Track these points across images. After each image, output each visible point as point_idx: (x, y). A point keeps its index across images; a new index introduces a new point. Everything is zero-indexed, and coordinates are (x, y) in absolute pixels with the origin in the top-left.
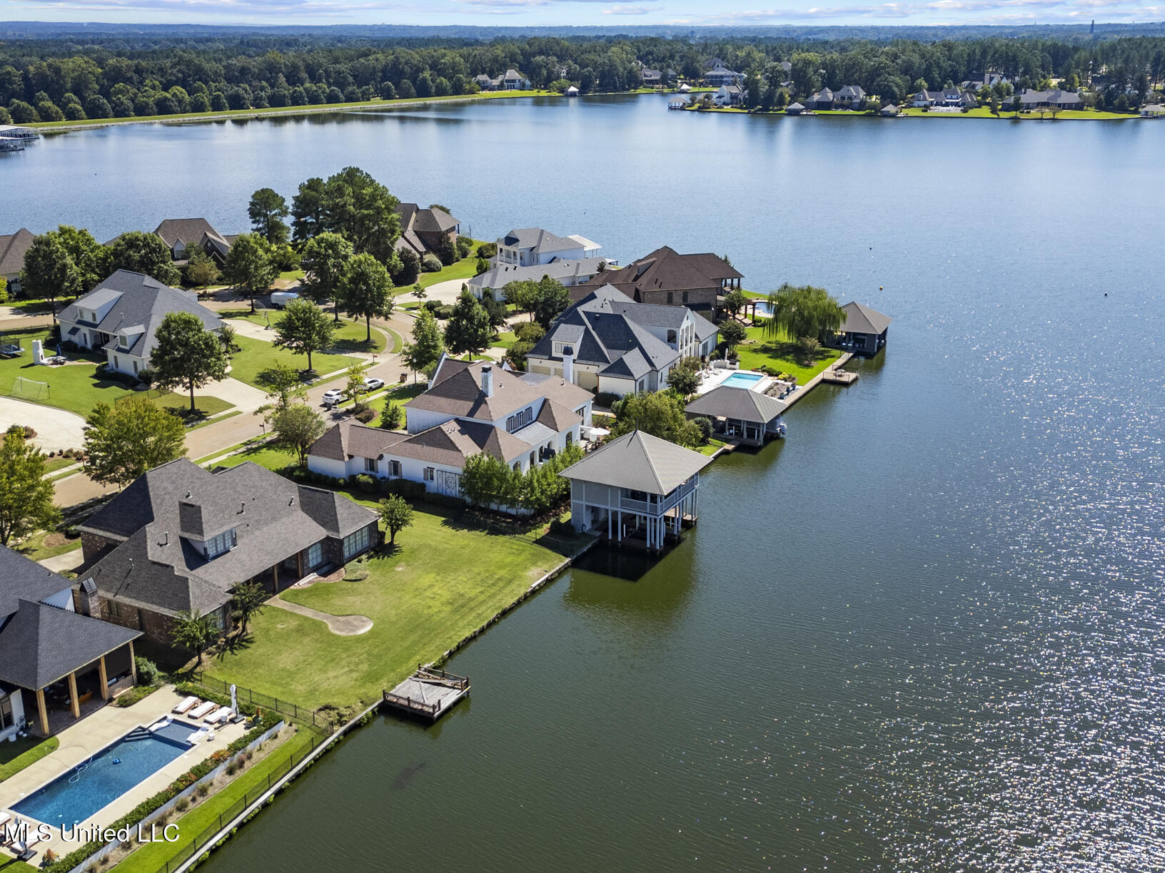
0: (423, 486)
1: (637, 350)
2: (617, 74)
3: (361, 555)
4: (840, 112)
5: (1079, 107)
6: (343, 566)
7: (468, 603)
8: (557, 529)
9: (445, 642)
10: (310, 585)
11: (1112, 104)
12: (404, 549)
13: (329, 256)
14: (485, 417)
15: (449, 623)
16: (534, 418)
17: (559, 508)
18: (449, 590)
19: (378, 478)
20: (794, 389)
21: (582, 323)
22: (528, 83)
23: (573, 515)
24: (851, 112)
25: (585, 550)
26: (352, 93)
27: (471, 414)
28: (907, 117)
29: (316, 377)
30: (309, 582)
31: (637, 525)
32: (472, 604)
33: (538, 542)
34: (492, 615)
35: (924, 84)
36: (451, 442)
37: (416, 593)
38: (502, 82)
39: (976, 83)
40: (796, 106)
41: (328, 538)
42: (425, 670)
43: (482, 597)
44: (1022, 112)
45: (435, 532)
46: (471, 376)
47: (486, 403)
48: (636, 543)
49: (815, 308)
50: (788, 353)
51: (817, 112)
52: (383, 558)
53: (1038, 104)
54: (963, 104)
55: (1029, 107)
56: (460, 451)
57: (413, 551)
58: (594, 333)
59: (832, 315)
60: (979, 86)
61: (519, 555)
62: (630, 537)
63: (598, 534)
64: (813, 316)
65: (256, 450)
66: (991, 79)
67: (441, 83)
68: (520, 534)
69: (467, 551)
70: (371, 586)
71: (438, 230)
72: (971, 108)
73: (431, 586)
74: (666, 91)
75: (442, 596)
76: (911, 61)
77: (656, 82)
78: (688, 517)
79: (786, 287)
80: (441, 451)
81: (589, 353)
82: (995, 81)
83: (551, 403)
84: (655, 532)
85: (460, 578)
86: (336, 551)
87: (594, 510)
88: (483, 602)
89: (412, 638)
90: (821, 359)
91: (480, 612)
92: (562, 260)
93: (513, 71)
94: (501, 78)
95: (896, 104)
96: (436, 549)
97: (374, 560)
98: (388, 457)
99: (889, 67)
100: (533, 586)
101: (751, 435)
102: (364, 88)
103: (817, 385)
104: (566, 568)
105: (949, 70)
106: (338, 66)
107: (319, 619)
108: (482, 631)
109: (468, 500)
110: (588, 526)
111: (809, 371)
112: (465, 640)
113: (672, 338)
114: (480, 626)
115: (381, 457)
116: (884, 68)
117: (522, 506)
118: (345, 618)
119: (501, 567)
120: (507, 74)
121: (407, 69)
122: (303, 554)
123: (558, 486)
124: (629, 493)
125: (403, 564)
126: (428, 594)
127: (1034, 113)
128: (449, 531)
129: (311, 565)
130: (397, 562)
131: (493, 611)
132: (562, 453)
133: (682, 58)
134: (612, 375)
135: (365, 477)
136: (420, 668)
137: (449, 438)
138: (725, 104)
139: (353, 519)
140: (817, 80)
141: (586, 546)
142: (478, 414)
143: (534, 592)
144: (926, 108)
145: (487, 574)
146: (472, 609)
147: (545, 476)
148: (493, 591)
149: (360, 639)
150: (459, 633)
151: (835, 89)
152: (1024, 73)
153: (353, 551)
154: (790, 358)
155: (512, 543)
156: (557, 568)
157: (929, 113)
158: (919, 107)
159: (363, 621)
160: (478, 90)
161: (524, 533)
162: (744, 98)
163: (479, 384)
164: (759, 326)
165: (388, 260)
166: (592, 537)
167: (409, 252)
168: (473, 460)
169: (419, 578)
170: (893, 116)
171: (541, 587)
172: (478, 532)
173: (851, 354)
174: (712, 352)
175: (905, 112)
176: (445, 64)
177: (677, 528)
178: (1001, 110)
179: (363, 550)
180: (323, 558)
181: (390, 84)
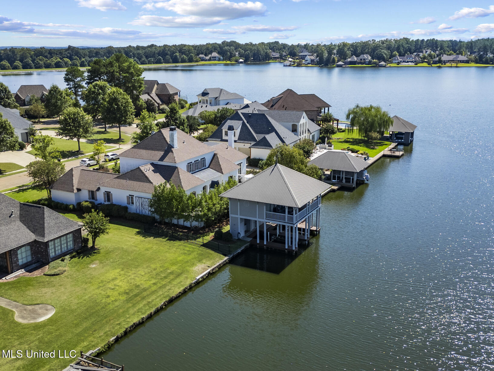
0: (126, 208)
1: (274, 133)
2: (261, 54)
3: (66, 255)
4: (360, 65)
5: (467, 62)
6: (48, 263)
7: (142, 293)
8: (219, 236)
9: (113, 328)
10: (15, 279)
11: (482, 61)
12: (101, 251)
13: (99, 94)
14: (171, 161)
15: (121, 311)
16: (207, 165)
17: (222, 223)
18: (128, 282)
19: (96, 204)
20: (368, 159)
21: (240, 119)
22: (222, 58)
23: (231, 228)
24: (365, 65)
25: (239, 251)
26: (144, 61)
27: (162, 159)
28: (390, 67)
29: (82, 154)
30: (16, 277)
31: (278, 233)
32: (145, 294)
33: (204, 245)
34: (160, 303)
35: (397, 53)
36: (146, 177)
37: (101, 285)
38: (210, 58)
39: (420, 53)
40: (340, 63)
41: (35, 241)
42: (87, 357)
43: (154, 288)
44: (442, 64)
45: (129, 239)
46: (163, 135)
47: (172, 152)
48: (278, 246)
49: (376, 116)
50: (361, 143)
51: (350, 66)
52: (82, 258)
53: (449, 61)
54: (415, 61)
55: (445, 62)
56: (152, 183)
57: (108, 252)
58: (248, 125)
59: (385, 121)
60: (421, 55)
61: (190, 254)
62: (273, 241)
63: (249, 239)
64: (375, 121)
65: (23, 190)
66: (426, 52)
67: (184, 57)
68: (192, 239)
69: (149, 252)
70: (66, 279)
71: (168, 93)
72: (418, 63)
73: (114, 279)
74: (282, 61)
75: (121, 287)
76: (390, 45)
77: (278, 58)
78: (314, 228)
79: (357, 106)
80: (138, 183)
81: (245, 136)
82: (428, 53)
83: (218, 156)
84: (292, 238)
85: (139, 273)
86: (42, 252)
87: (247, 222)
88: (153, 292)
89: (85, 325)
90: (380, 146)
91: (150, 300)
92: (232, 104)
93: (215, 53)
94: (210, 56)
95: (385, 62)
96: (126, 251)
97: (76, 260)
98: (103, 189)
99: (381, 46)
100: (198, 278)
101: (348, 180)
102: (149, 59)
103: (380, 158)
104: (224, 265)
105: (407, 48)
106: (138, 51)
107: (9, 308)
108: (150, 317)
109: (157, 217)
110: (242, 234)
111: (374, 151)
112: (132, 326)
113: (294, 130)
114: (148, 313)
115: (99, 189)
116: (379, 47)
117: (194, 220)
118: (33, 307)
119: (173, 264)
120: (213, 54)
121: (169, 53)
122: (13, 253)
123: (221, 206)
124: (272, 208)
125: (97, 262)
126: (110, 286)
127: (448, 64)
128: (140, 238)
129: (20, 262)
130: (93, 261)
131: (161, 300)
132: (224, 184)
133: (288, 49)
134: (258, 147)
135: (87, 203)
136: (82, 356)
137: (145, 175)
138: (308, 63)
139: (59, 227)
140: (349, 53)
141: (240, 248)
142: (166, 159)
143: (198, 283)
144: (398, 63)
145: (161, 270)
146: (143, 298)
147: (211, 198)
148: (164, 283)
149: (37, 327)
150: (128, 320)
151: (357, 56)
152: (441, 50)
153: (58, 252)
154: (362, 145)
155: (185, 246)
156: (218, 264)
157: (400, 65)
158: (395, 63)
159: (47, 310)
160: (200, 61)
161: (195, 239)
162: (317, 61)
163: (168, 140)
164: (341, 132)
165: (137, 102)
166: (245, 242)
167: (151, 101)
168: (159, 187)
169: (106, 273)
170: (385, 67)
171: (204, 279)
172: (161, 239)
173: (396, 144)
174: (317, 141)
175: (389, 65)
176: (185, 49)
177: (307, 235)
178: (432, 64)
179: (68, 251)
180: (32, 258)
181: (161, 57)
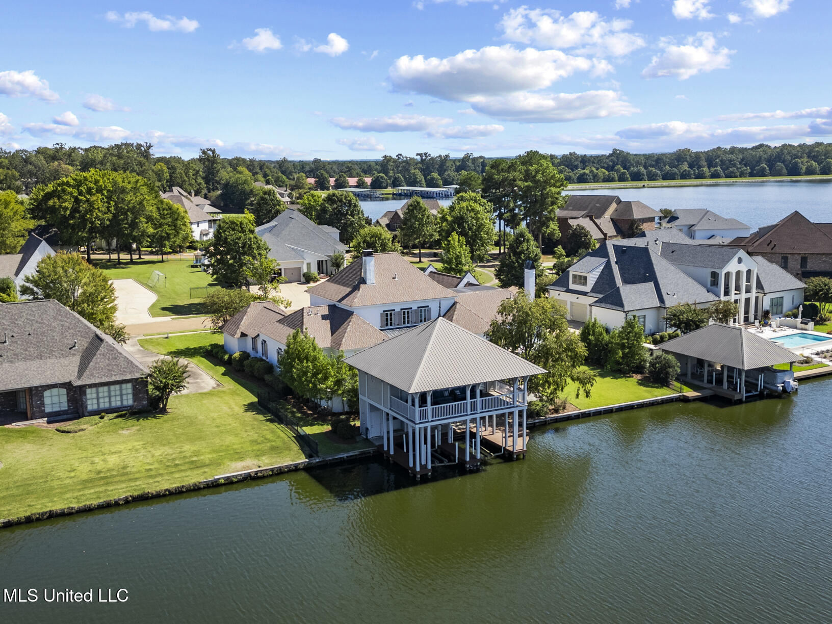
1: (652, 284)
6: (81, 417)
7: (117, 476)
10: (23, 427)
21: (606, 256)
23: (361, 415)
27: (342, 299)
33: (299, 438)
36: (302, 323)
41: (69, 383)
52: (129, 420)
57: (169, 420)
58: (615, 266)
63: (379, 443)
68: (299, 425)
70: (67, 439)
81: (603, 286)
91: (111, 488)
96: (192, 422)
97: (120, 419)
100: (218, 477)
110: (375, 432)
115: (258, 336)
122: (35, 392)
125: (136, 428)
126: (97, 459)
128: (238, 410)
129: (48, 409)
130: (133, 426)
131: (126, 492)
135: (238, 354)
139: (111, 370)
141: (350, 452)
146: (107, 484)
148: (162, 472)
156: (279, 465)
166: (371, 445)
171: (232, 482)
179: (121, 408)
180: (69, 406)
181: (766, 166)
